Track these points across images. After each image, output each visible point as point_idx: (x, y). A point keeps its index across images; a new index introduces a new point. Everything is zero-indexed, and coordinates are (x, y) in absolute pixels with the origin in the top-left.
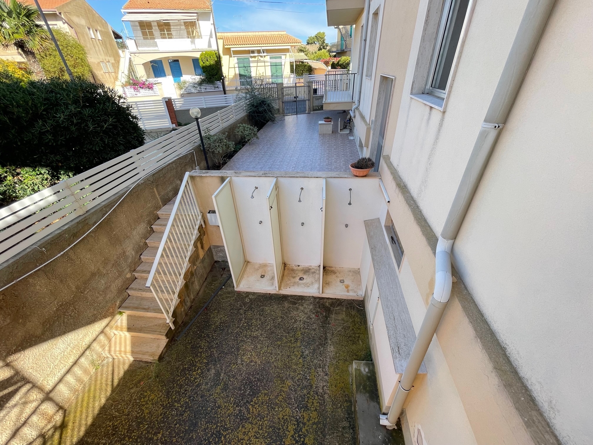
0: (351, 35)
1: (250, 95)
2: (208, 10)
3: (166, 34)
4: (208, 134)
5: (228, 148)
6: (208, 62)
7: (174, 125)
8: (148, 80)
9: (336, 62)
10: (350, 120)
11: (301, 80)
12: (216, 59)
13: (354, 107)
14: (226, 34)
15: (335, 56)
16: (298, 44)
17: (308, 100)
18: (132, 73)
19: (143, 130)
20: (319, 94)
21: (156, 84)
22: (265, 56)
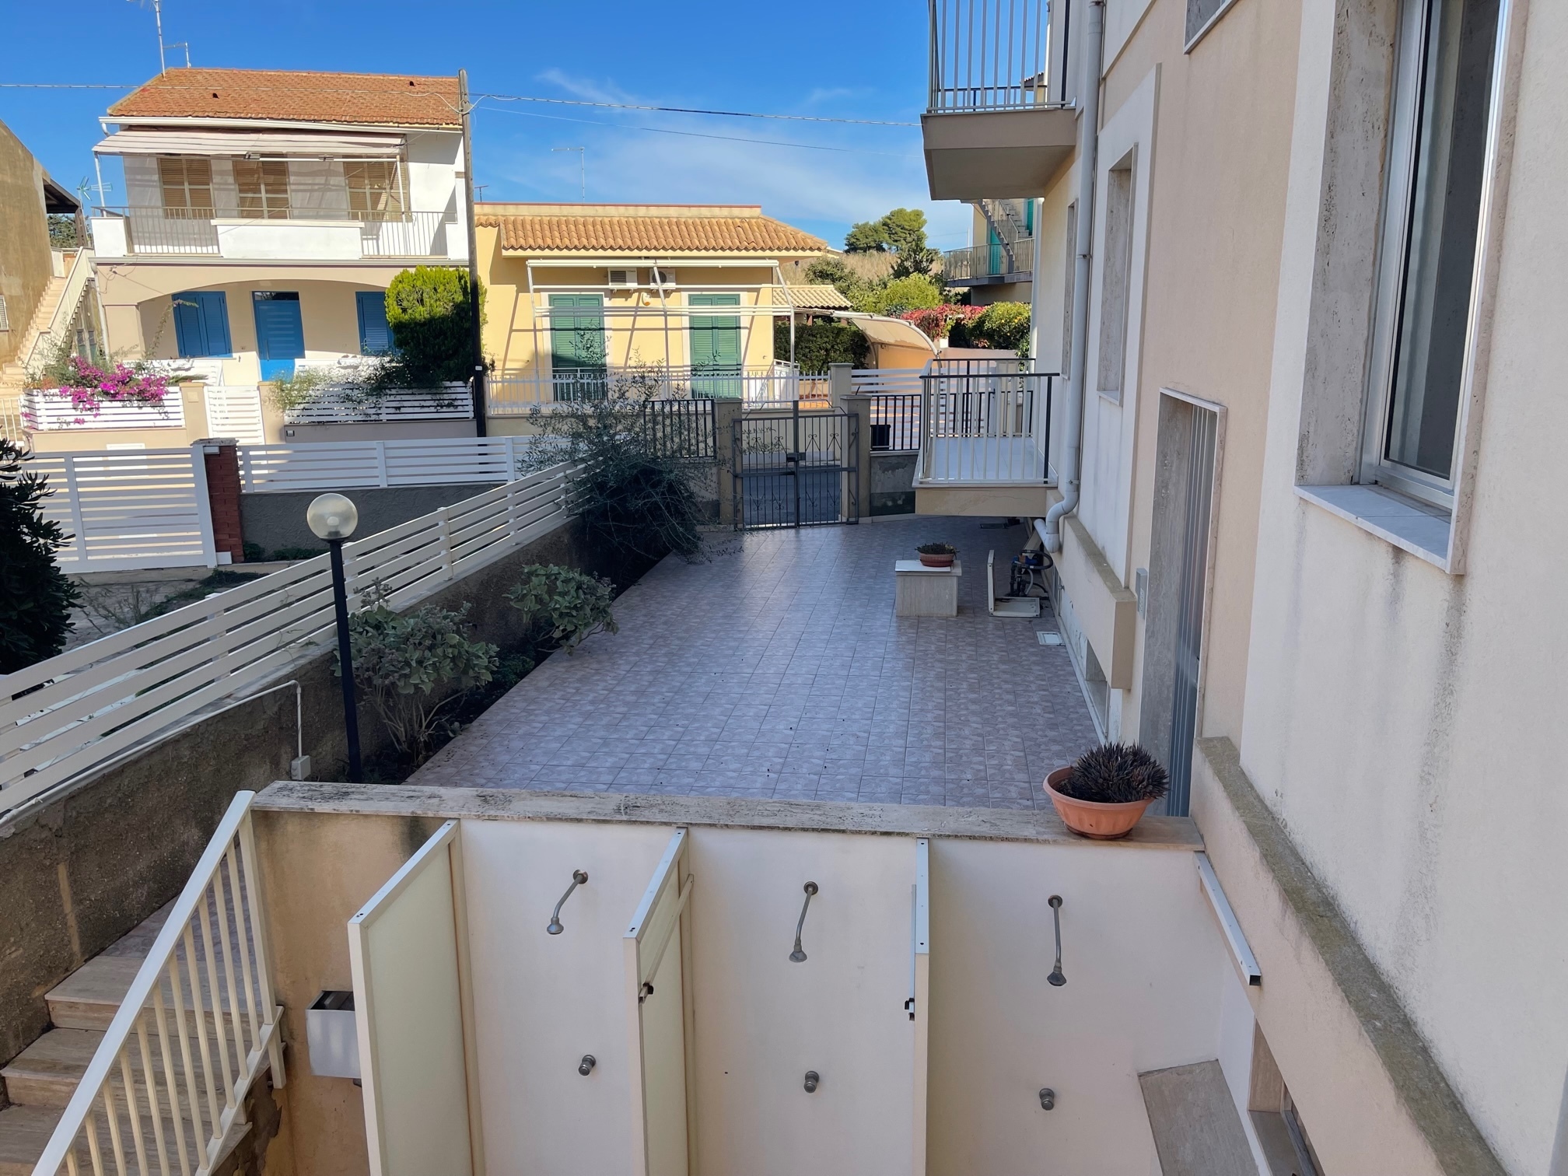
0: (1029, 228)
1: (591, 442)
2: (451, 126)
3: (264, 200)
4: (380, 607)
5: (465, 672)
6: (421, 308)
7: (226, 558)
8: (147, 364)
9: (970, 324)
10: (1040, 558)
11: (819, 386)
12: (459, 298)
13: (1053, 508)
14: (511, 211)
15: (965, 300)
16: (808, 253)
17: (849, 470)
18: (86, 335)
19: (72, 585)
20: (898, 447)
21: (178, 381)
22: (667, 293)
